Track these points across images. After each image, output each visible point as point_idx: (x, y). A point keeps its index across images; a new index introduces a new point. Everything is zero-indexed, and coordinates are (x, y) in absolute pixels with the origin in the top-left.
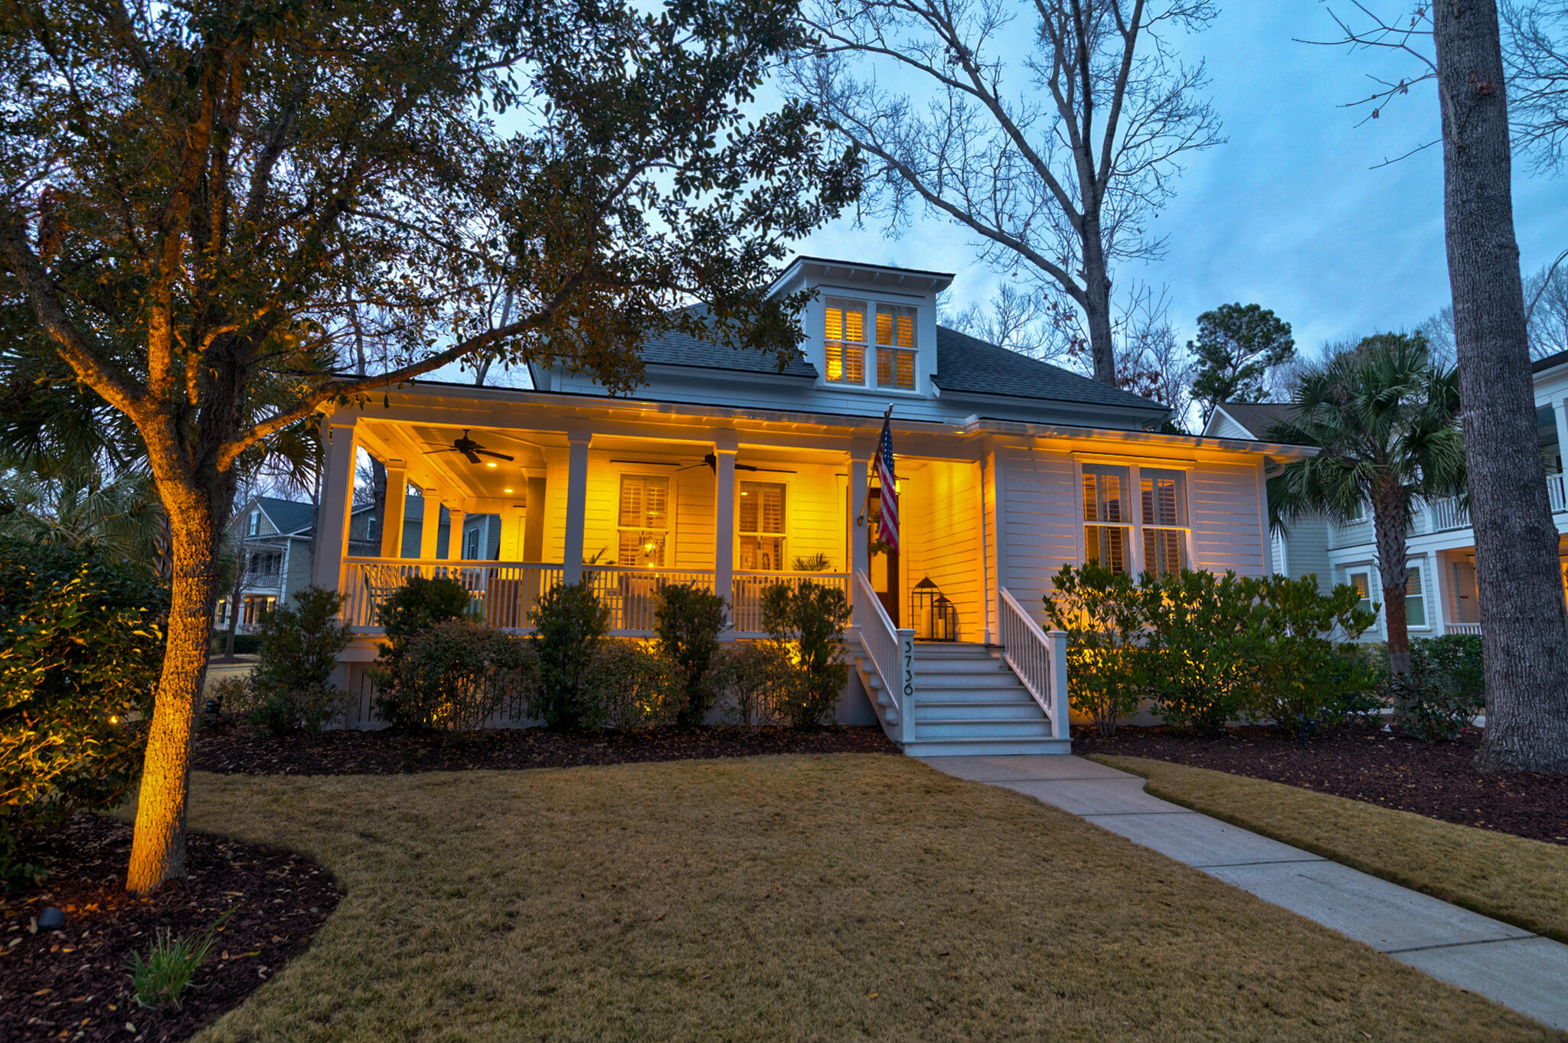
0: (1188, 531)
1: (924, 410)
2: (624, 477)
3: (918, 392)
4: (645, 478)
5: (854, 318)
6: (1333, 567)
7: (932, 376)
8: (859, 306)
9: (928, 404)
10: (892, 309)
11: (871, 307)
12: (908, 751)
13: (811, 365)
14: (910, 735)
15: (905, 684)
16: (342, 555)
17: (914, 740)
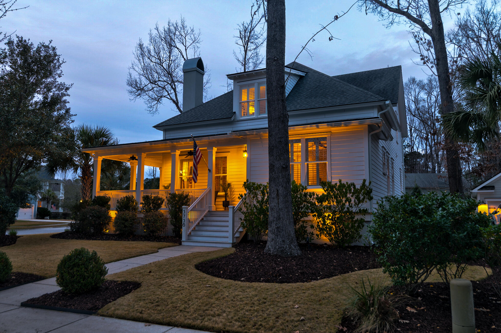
0: (327, 163)
5: (252, 91)
8: (253, 86)
11: (256, 85)
12: (183, 243)
13: (235, 112)
14: (184, 239)
15: (183, 223)
16: (97, 190)
17: (184, 240)
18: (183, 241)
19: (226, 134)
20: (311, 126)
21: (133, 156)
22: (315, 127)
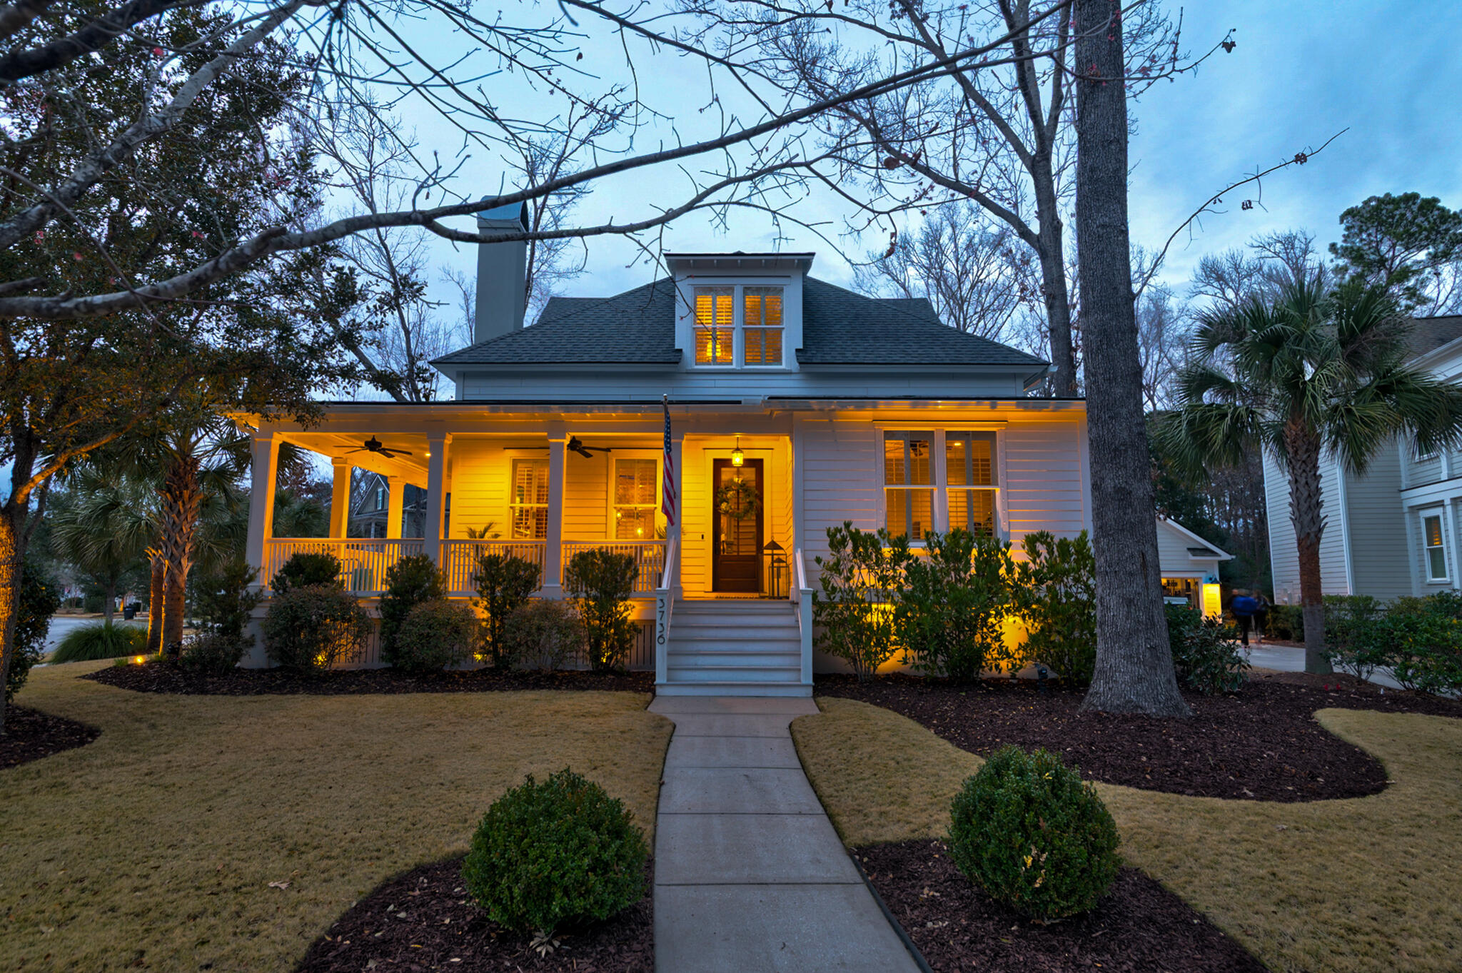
0: (998, 490)
1: (791, 384)
2: (515, 463)
3: (783, 366)
4: (535, 461)
5: (724, 301)
6: (1406, 510)
7: (797, 350)
8: (728, 290)
9: (793, 377)
10: (758, 290)
11: (738, 291)
12: (659, 691)
13: (681, 350)
14: (660, 678)
15: (658, 635)
16: (265, 537)
17: (665, 681)
18: (661, 685)
19: (739, 402)
20: (977, 404)
21: (374, 439)
22: (988, 407)
